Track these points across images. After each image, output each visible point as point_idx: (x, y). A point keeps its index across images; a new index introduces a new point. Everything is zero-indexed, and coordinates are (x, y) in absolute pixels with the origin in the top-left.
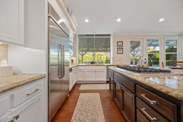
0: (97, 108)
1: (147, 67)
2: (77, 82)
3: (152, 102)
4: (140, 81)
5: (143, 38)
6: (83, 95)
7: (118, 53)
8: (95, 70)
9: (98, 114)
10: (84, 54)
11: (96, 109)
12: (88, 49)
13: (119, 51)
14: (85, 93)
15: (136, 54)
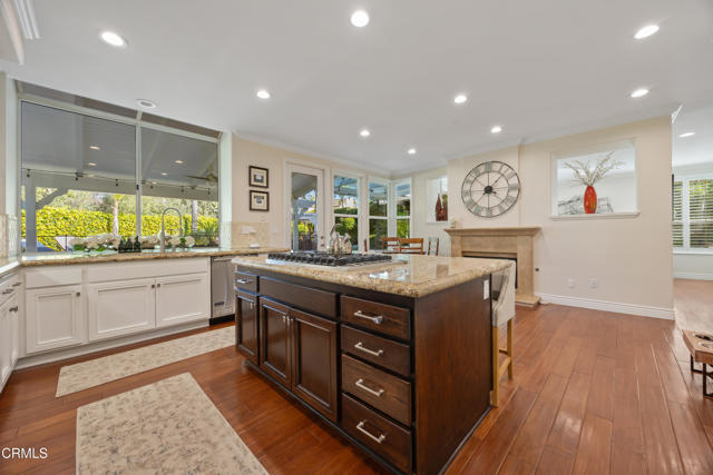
0: (201, 425)
1: (349, 251)
2: (20, 360)
3: (376, 320)
4: (351, 284)
5: (322, 167)
6: (101, 410)
7: (251, 209)
8: (152, 281)
9: (213, 441)
10: (48, 200)
11: (199, 430)
12: (79, 175)
13: (254, 200)
14: (112, 399)
15: (302, 214)
